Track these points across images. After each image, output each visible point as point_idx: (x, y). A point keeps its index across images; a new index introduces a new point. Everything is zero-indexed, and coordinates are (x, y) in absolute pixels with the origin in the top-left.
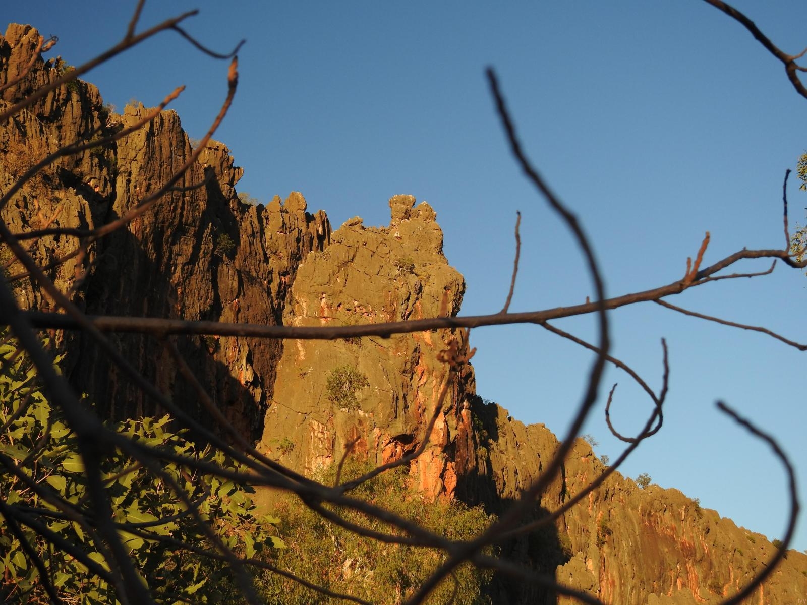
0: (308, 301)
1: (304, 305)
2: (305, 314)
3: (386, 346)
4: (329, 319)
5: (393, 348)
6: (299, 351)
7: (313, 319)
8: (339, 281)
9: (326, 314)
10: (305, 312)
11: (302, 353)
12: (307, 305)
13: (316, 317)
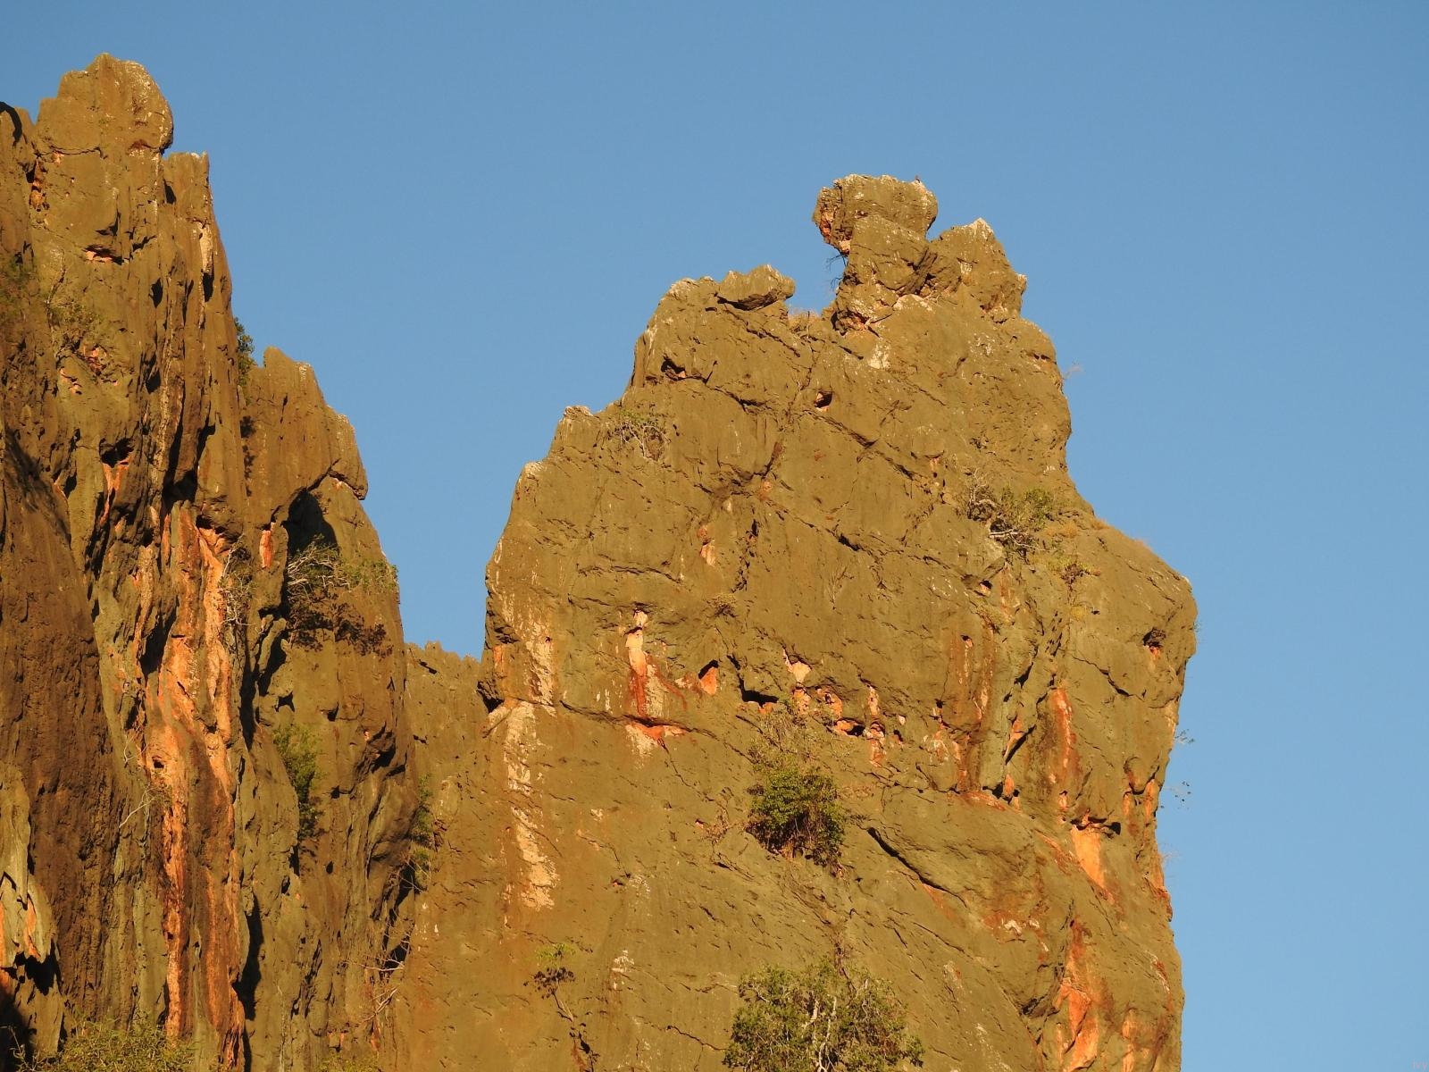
0: (563, 636)
1: (544, 652)
2: (546, 697)
3: (952, 884)
4: (668, 732)
5: (980, 894)
6: (527, 866)
7: (588, 722)
8: (710, 561)
9: (656, 707)
10: (546, 687)
11: (541, 876)
12: (556, 654)
13: (602, 716)
